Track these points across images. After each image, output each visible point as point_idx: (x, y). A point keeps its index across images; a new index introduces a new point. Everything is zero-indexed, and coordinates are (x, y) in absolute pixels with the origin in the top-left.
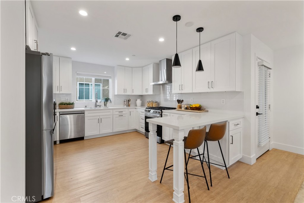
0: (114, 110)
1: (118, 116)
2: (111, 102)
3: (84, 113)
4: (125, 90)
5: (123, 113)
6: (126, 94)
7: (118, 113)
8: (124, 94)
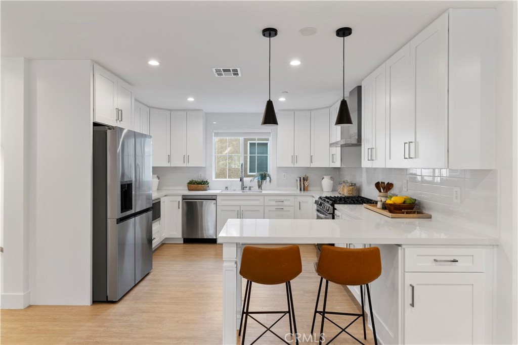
0: (266, 197)
1: (274, 208)
2: (270, 181)
3: (215, 199)
4: (295, 159)
5: (286, 203)
6: (296, 165)
7: (274, 203)
8: (293, 166)
